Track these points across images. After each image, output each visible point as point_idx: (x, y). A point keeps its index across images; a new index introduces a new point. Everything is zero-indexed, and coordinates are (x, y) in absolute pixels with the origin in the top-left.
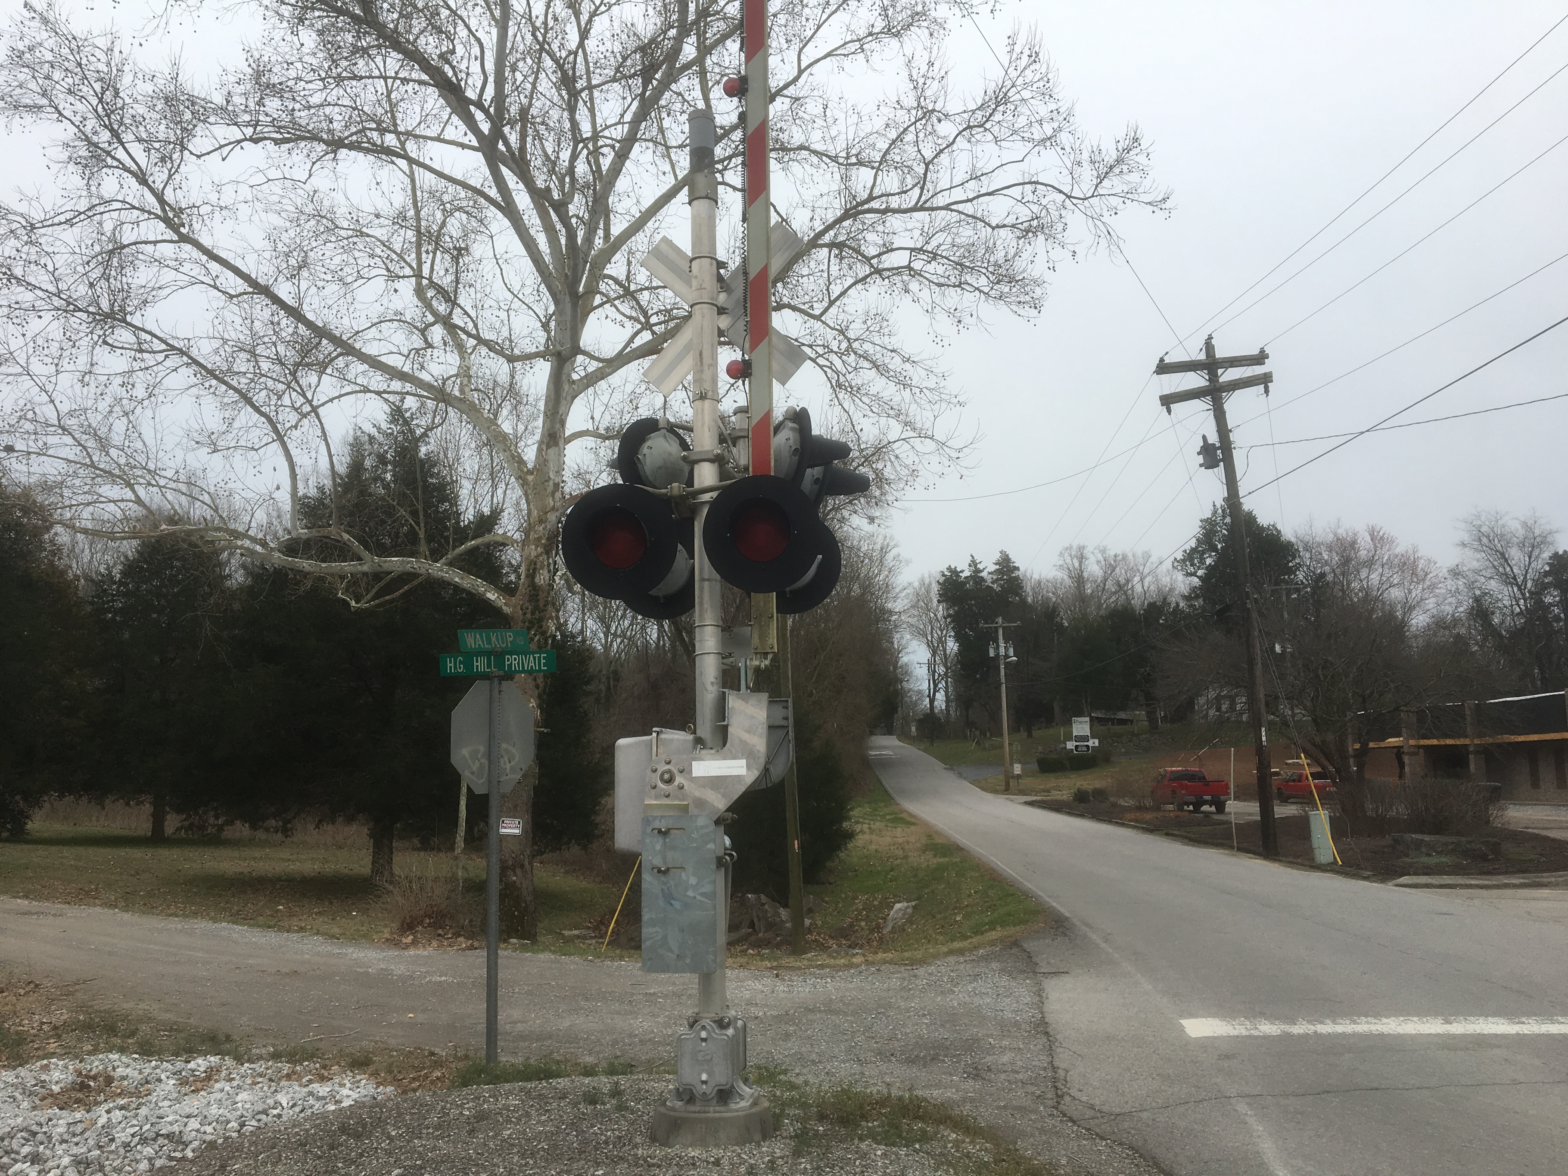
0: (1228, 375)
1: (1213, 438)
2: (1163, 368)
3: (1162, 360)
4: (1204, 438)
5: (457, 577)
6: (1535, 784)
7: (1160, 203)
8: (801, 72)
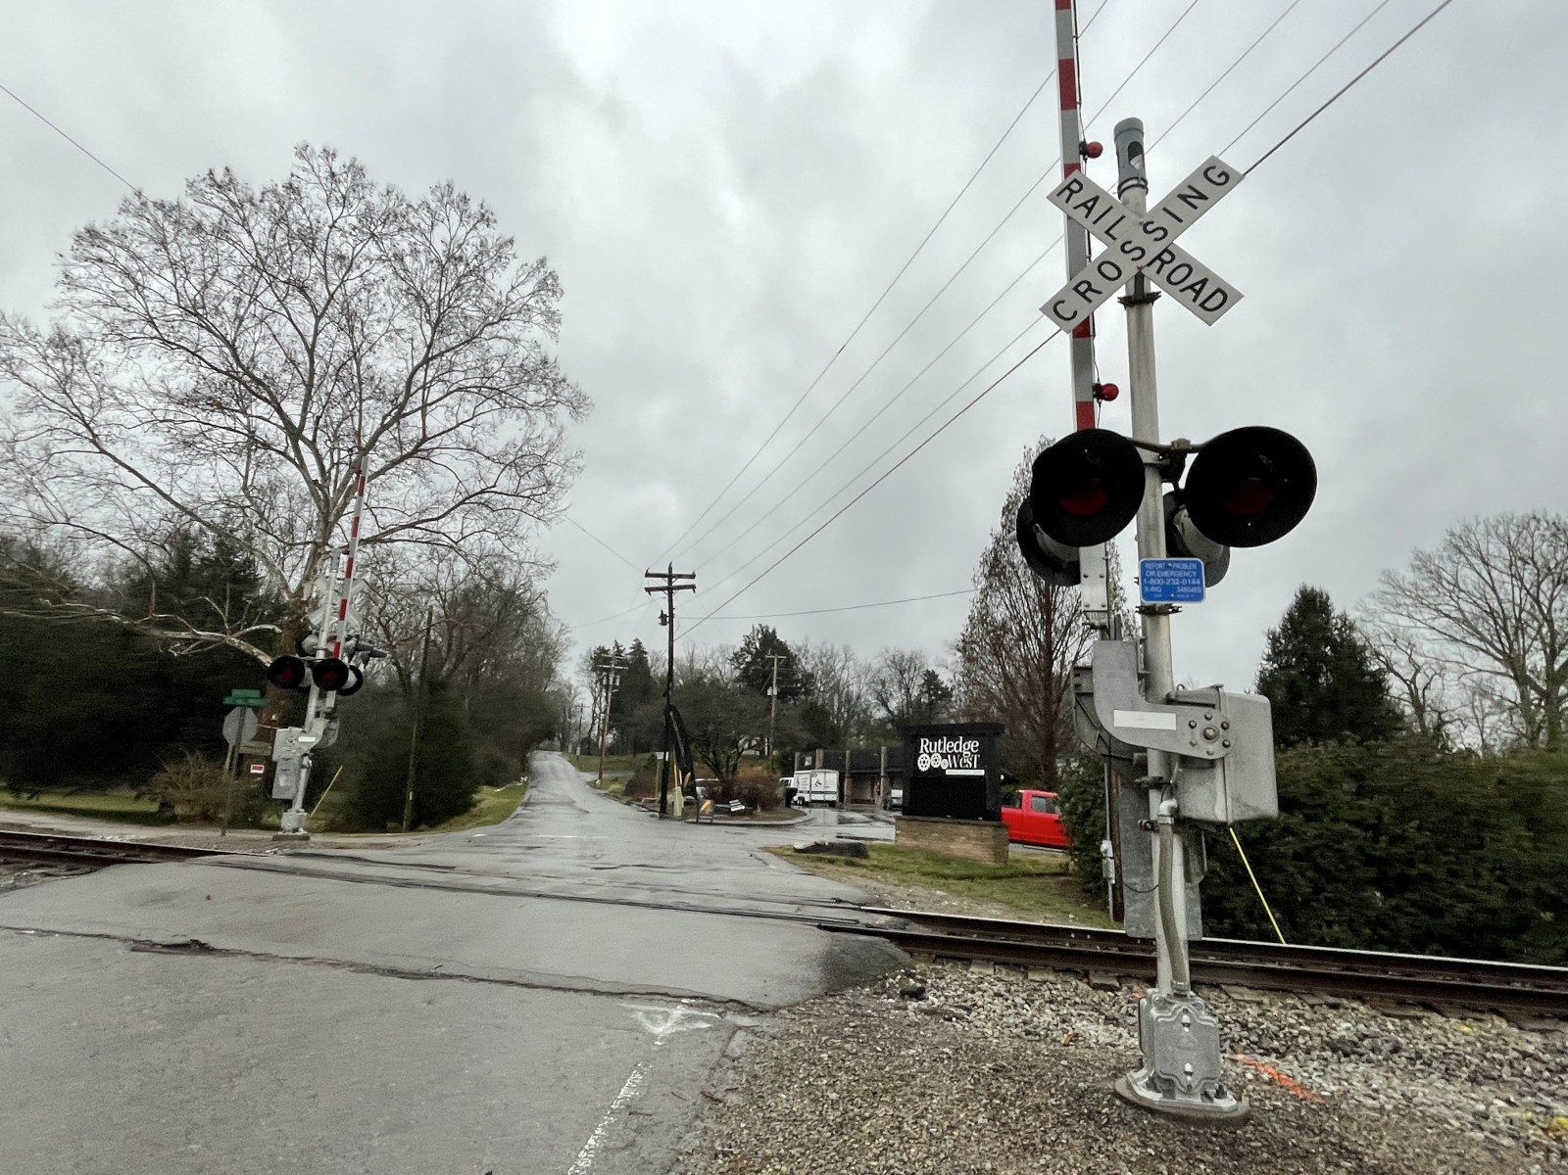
0: (677, 582)
2: (648, 575)
3: (647, 571)
4: (662, 611)
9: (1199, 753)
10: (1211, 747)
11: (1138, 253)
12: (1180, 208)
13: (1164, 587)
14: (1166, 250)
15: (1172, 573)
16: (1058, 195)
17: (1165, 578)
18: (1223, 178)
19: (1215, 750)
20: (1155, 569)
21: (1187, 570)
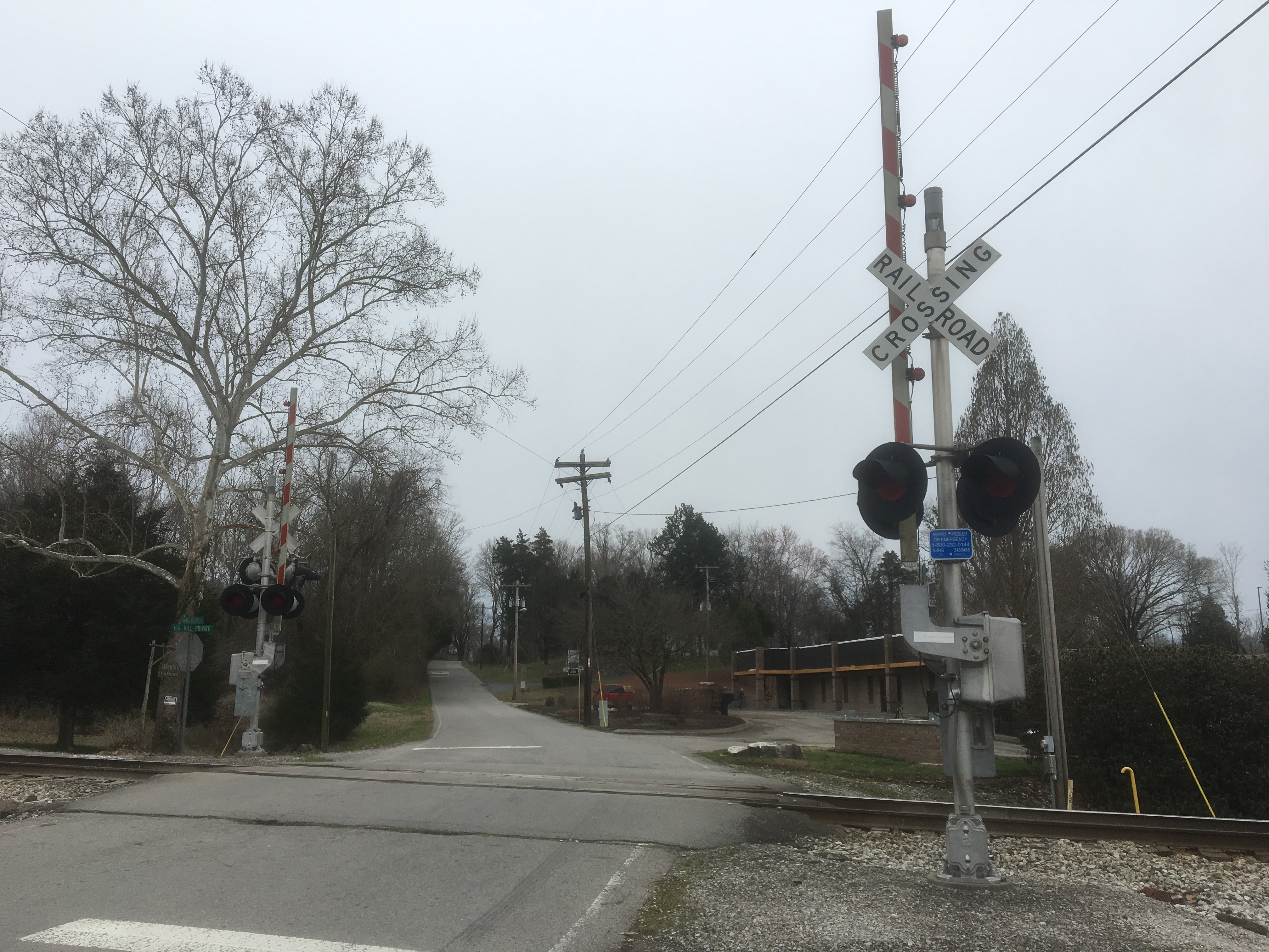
0: (590, 471)
1: (580, 504)
2: (558, 465)
3: (557, 460)
4: (575, 504)
5: (149, 567)
6: (824, 700)
7: (532, 403)
8: (364, 307)
9: (970, 658)
10: (976, 654)
11: (928, 311)
12: (957, 277)
13: (945, 548)
14: (948, 309)
15: (952, 539)
16: (875, 267)
17: (946, 543)
18: (987, 256)
19: (980, 656)
20: (939, 537)
21: (960, 537)
